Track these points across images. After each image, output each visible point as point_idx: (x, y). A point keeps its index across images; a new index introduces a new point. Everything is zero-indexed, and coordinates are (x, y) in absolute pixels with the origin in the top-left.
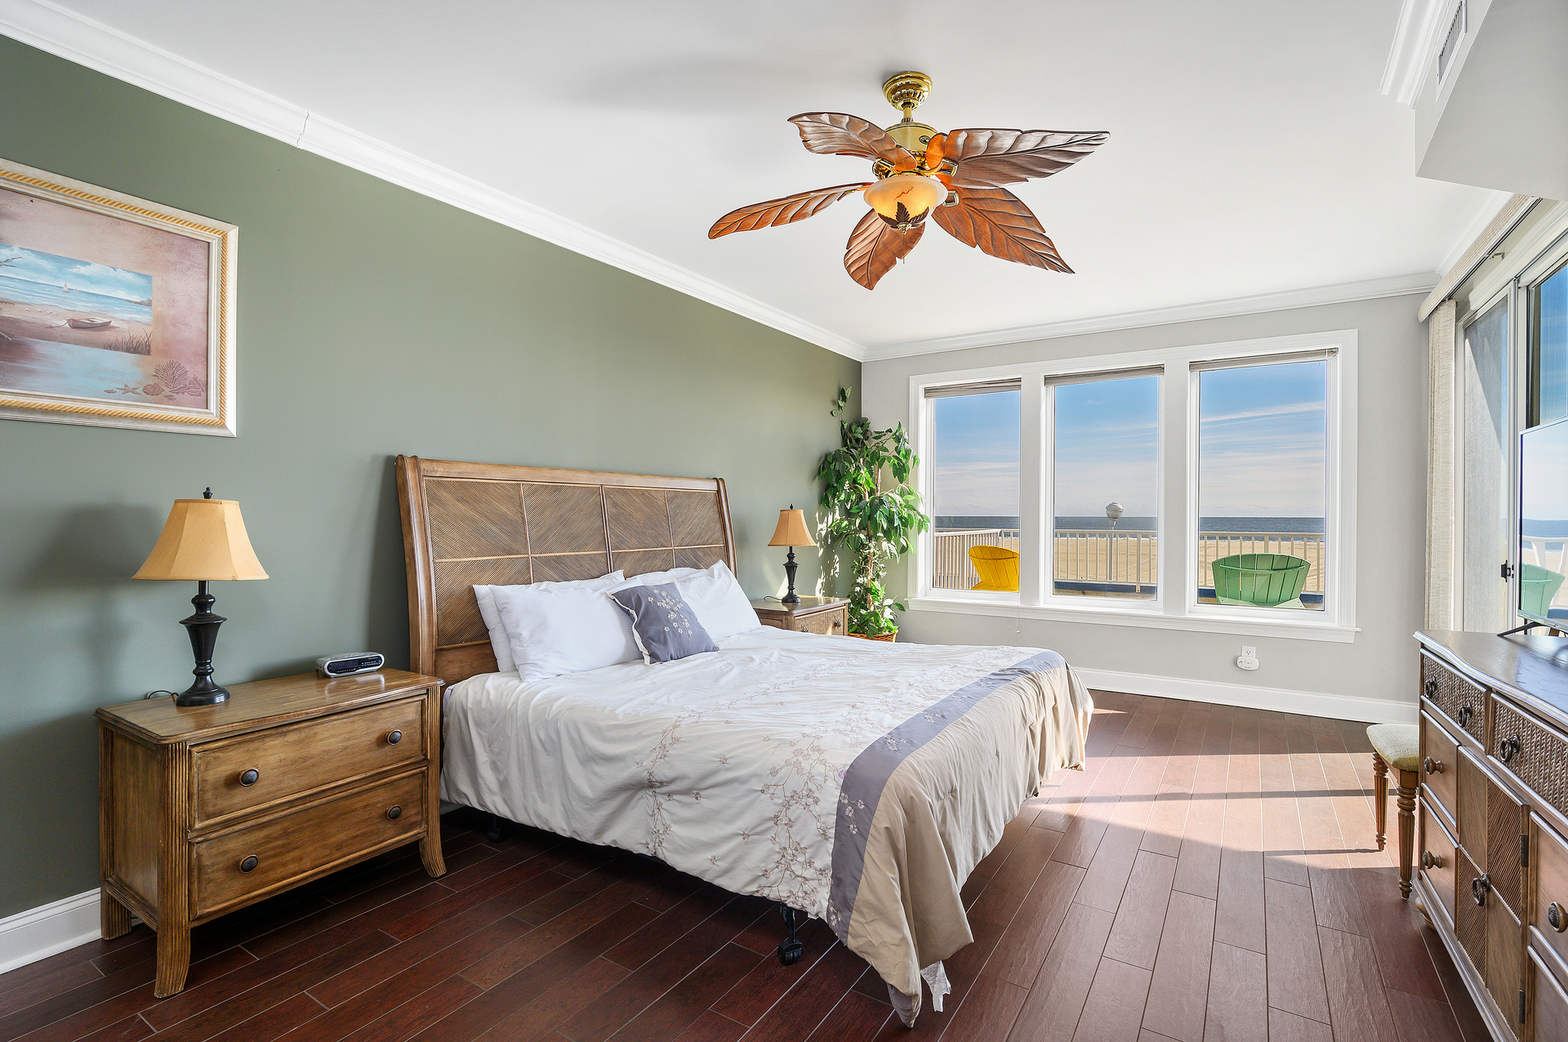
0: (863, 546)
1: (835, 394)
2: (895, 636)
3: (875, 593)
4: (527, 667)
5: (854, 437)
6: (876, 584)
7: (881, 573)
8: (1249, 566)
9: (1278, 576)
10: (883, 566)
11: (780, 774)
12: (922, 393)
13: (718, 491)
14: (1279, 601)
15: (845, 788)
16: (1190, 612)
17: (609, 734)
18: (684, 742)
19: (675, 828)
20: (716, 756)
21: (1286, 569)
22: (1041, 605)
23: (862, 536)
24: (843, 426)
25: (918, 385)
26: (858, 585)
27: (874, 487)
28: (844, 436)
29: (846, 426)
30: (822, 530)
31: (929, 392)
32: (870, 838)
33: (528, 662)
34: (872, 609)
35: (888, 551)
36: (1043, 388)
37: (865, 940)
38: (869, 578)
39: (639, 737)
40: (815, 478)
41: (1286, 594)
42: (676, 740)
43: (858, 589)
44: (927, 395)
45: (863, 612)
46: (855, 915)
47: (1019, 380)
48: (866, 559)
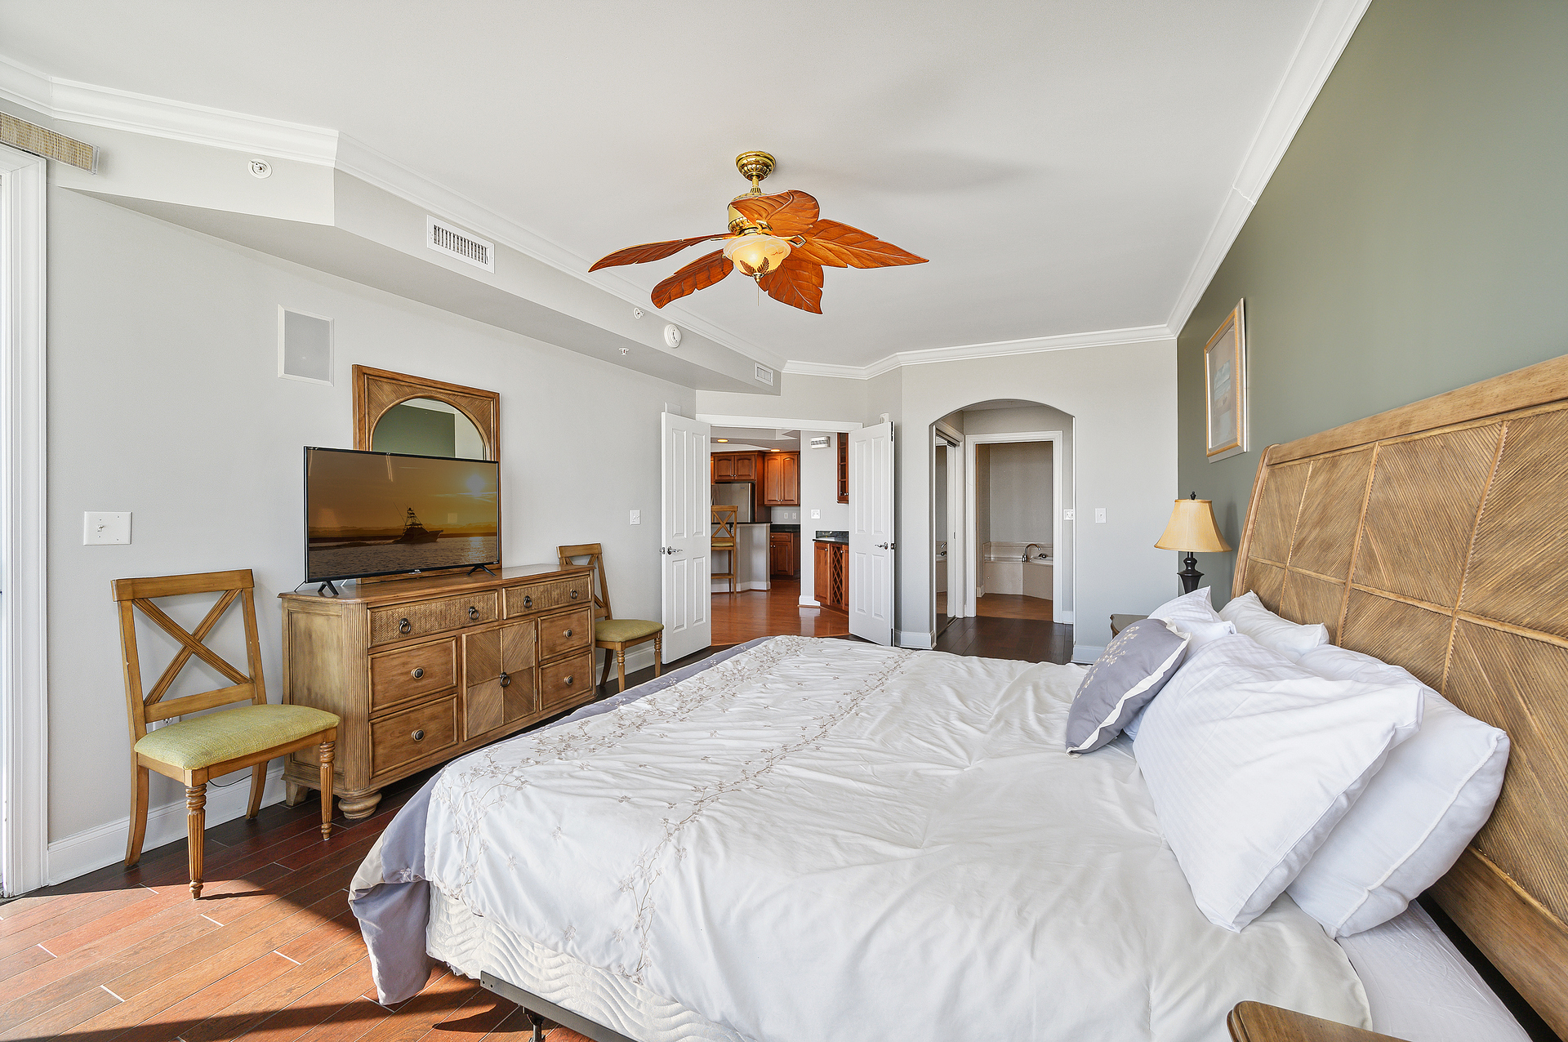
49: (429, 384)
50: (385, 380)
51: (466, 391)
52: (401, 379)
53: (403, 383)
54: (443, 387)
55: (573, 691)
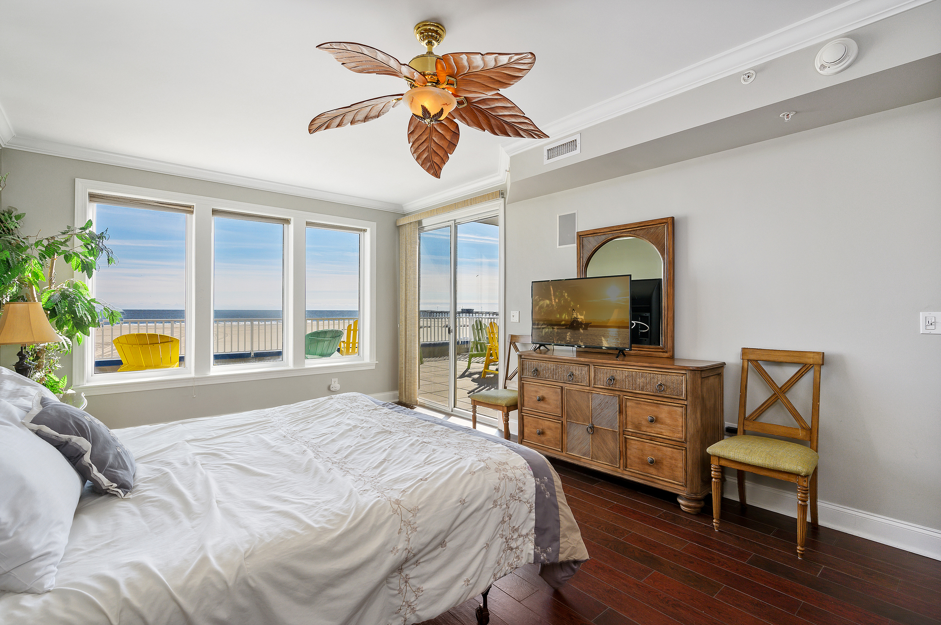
4: (36, 565)
6: (53, 376)
11: (501, 488)
15: (536, 475)
17: (339, 548)
18: (423, 508)
19: (426, 586)
20: (457, 502)
25: (88, 189)
31: (93, 197)
32: (557, 494)
33: (33, 557)
37: (569, 549)
39: (376, 529)
42: (415, 511)
46: (562, 540)
49: (615, 229)
50: (590, 236)
51: (642, 225)
52: (598, 232)
53: (600, 234)
54: (625, 228)
55: (661, 475)
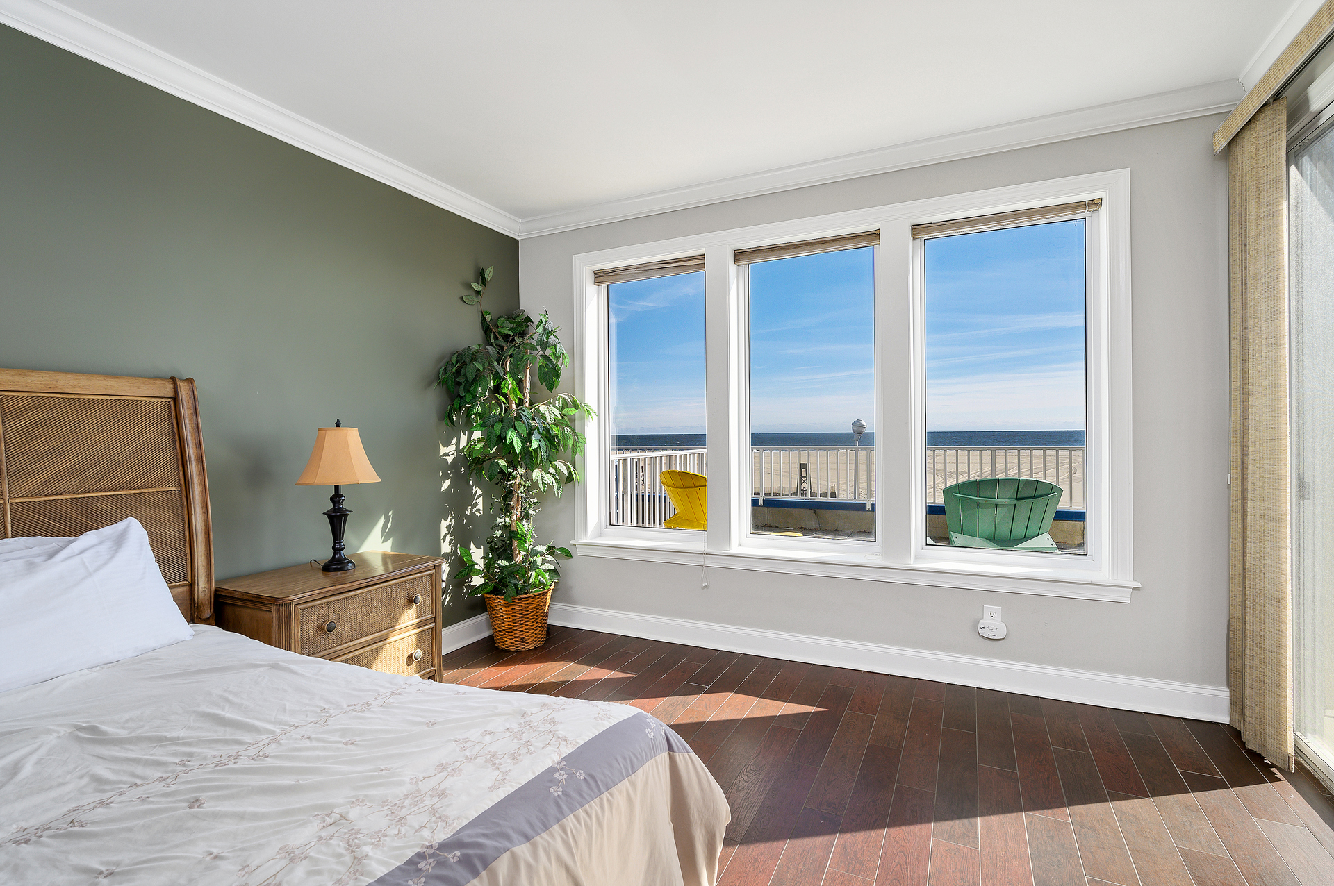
0: (507, 476)
1: (469, 274)
2: (549, 594)
3: (523, 538)
5: (500, 333)
6: (526, 526)
7: (531, 512)
8: (989, 494)
9: (1024, 506)
10: (536, 500)
12: (589, 278)
13: (175, 399)
14: (1026, 538)
16: (916, 558)
21: (1035, 497)
22: (734, 549)
23: (502, 462)
24: (483, 318)
25: (586, 266)
26: (497, 527)
27: (521, 396)
28: (487, 329)
29: (488, 318)
30: (447, 454)
31: (599, 276)
34: (519, 558)
35: (540, 482)
36: (732, 267)
38: (514, 518)
40: (430, 384)
41: (1033, 529)
43: (499, 533)
44: (599, 280)
45: (504, 563)
47: (702, 257)
48: (509, 494)
